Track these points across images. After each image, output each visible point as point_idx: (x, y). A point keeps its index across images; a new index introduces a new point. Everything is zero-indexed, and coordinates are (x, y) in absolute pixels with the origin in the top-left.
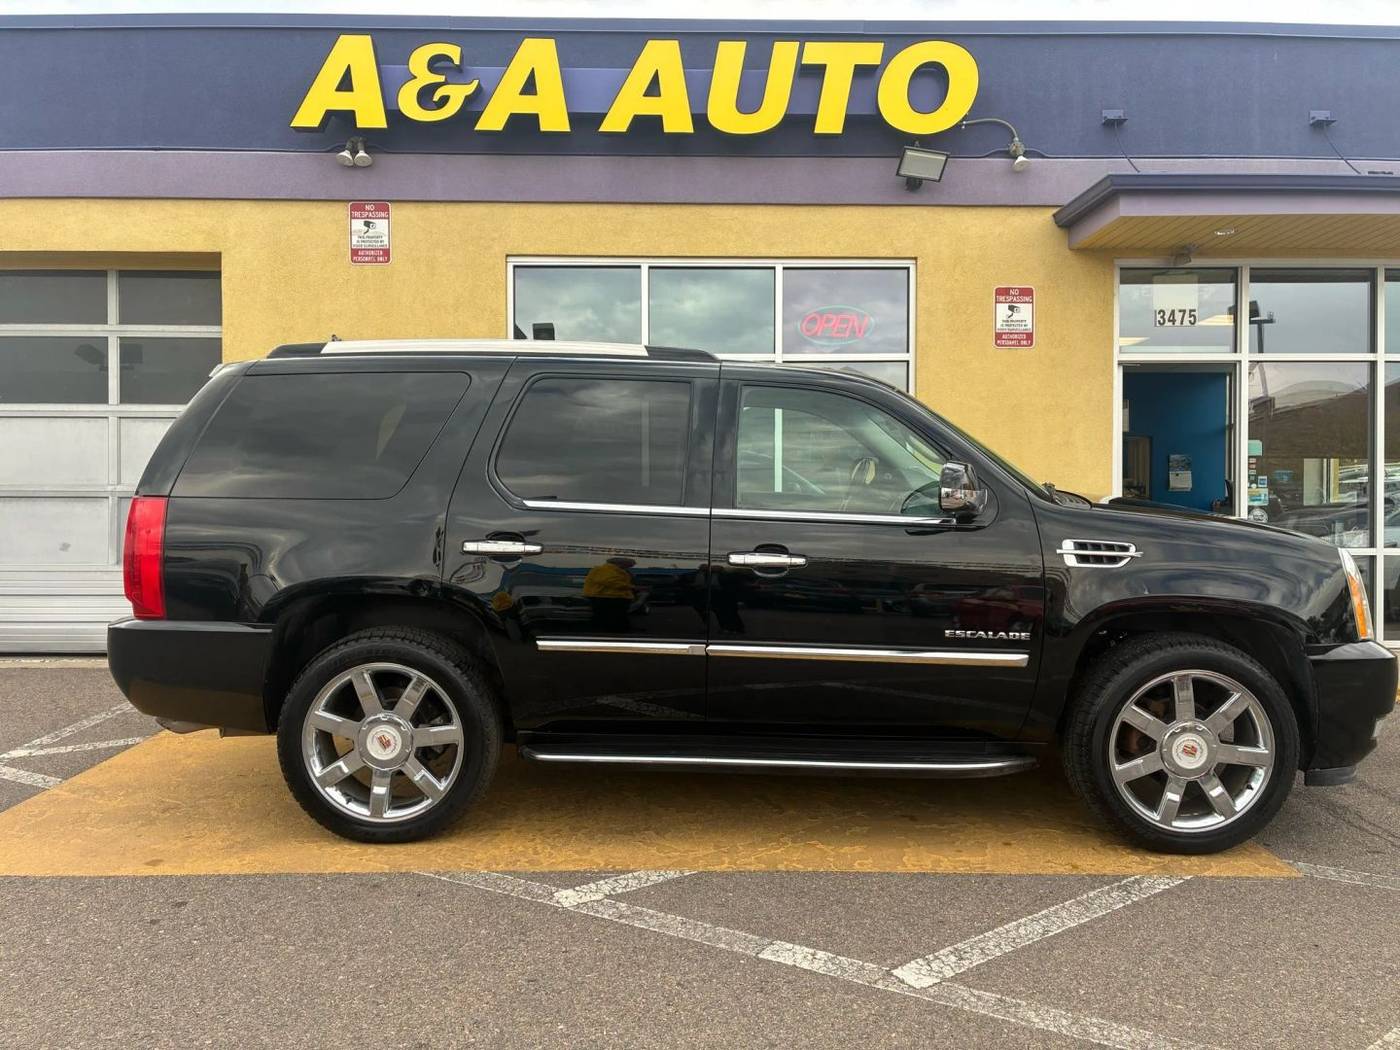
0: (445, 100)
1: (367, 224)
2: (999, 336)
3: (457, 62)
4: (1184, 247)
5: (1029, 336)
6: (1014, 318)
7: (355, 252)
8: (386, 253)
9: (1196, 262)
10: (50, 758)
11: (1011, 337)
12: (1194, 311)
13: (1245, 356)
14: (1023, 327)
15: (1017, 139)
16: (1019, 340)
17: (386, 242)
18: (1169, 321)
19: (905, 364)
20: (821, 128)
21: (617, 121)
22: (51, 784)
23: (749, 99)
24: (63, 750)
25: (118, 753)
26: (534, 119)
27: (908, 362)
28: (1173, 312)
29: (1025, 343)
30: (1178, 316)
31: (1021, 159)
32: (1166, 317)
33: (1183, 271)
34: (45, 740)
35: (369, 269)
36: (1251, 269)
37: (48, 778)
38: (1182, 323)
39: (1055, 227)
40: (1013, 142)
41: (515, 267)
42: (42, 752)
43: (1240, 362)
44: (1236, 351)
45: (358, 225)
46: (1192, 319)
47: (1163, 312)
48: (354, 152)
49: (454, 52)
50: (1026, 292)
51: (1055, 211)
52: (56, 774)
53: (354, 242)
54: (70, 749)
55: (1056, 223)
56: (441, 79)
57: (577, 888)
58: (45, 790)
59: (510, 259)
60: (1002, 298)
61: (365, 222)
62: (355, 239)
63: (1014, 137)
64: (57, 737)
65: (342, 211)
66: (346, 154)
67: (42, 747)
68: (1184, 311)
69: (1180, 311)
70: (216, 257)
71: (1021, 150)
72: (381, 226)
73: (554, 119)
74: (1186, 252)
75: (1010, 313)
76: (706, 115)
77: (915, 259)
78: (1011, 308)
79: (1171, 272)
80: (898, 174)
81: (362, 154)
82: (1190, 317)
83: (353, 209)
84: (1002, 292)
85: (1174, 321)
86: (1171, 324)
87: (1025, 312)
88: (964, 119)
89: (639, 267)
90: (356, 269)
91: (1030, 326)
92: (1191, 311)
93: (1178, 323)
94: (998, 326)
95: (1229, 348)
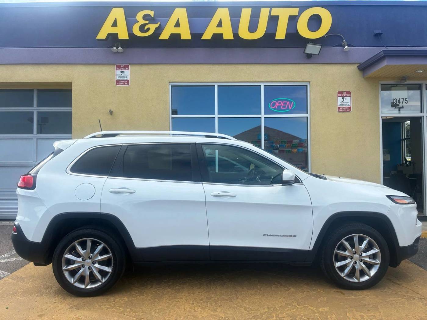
0: (148, 29)
1: (122, 72)
2: (339, 108)
3: (153, 16)
4: (403, 77)
5: (350, 108)
6: (344, 102)
7: (117, 82)
8: (128, 81)
9: (408, 82)
10: (6, 263)
11: (343, 108)
12: (407, 99)
13: (425, 114)
14: (347, 105)
15: (344, 40)
16: (346, 109)
17: (128, 78)
18: (398, 102)
19: (306, 118)
20: (277, 37)
21: (207, 36)
22: (6, 275)
23: (253, 28)
24: (12, 260)
26: (179, 35)
27: (307, 117)
28: (400, 99)
29: (348, 110)
30: (401, 101)
31: (346, 47)
32: (397, 101)
33: (402, 85)
34: (6, 255)
35: (122, 87)
36: (426, 84)
37: (5, 273)
38: (403, 103)
39: (358, 70)
41: (172, 86)
42: (4, 261)
43: (424, 116)
44: (421, 112)
45: (119, 72)
46: (406, 102)
47: (396, 99)
48: (117, 48)
49: (152, 13)
50: (348, 93)
51: (358, 65)
52: (8, 271)
53: (117, 78)
54: (14, 259)
55: (359, 69)
56: (147, 22)
58: (3, 278)
59: (170, 84)
60: (340, 95)
61: (121, 71)
62: (117, 77)
63: (343, 40)
65: (113, 68)
66: (115, 48)
67: (4, 258)
68: (403, 99)
70: (70, 84)
71: (346, 44)
72: (126, 72)
73: (186, 35)
75: (343, 100)
76: (238, 34)
77: (310, 82)
78: (343, 98)
79: (398, 85)
80: (304, 53)
81: (120, 48)
82: (406, 101)
83: (117, 67)
84: (339, 93)
85: (400, 102)
86: (399, 103)
87: (348, 100)
88: (326, 34)
89: (214, 86)
90: (118, 87)
91: (350, 105)
92: (406, 99)
93: (401, 103)
94: (339, 105)
95: (419, 111)
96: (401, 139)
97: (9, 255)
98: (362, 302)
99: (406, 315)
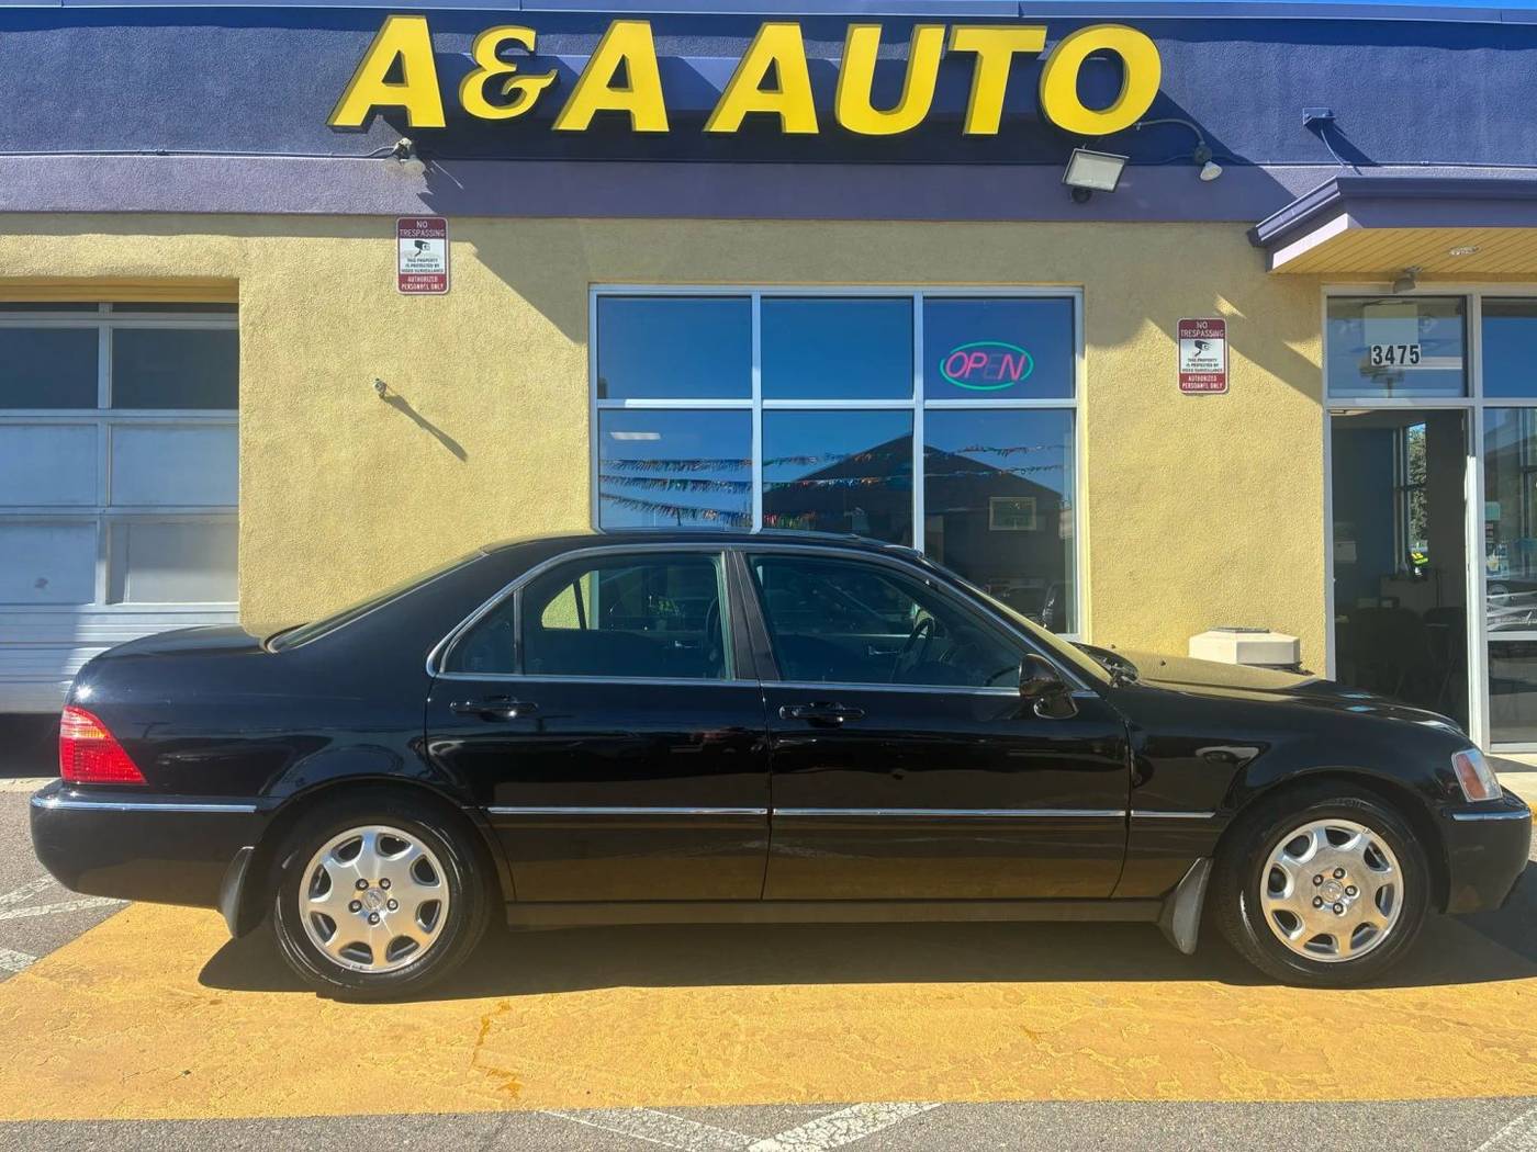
0: (517, 94)
1: (419, 245)
2: (1184, 378)
3: (531, 48)
4: (1405, 271)
5: (1221, 378)
6: (1201, 356)
7: (403, 279)
8: (442, 279)
9: (1421, 288)
10: (18, 923)
11: (1199, 379)
12: (1417, 347)
13: (1477, 402)
14: (1213, 368)
15: (1202, 143)
16: (1209, 383)
17: (442, 266)
18: (1387, 359)
19: (1070, 411)
20: (972, 128)
21: (726, 120)
22: (22, 964)
24: (37, 912)
25: (109, 916)
26: (626, 116)
27: (1074, 410)
28: (1391, 350)
29: (1215, 386)
30: (1397, 353)
31: (1211, 165)
32: (1383, 355)
33: (1400, 300)
34: (14, 896)
35: (421, 299)
36: (1482, 298)
37: (20, 956)
38: (1402, 362)
39: (1251, 246)
40: (1197, 145)
41: (598, 296)
42: (10, 916)
43: (1473, 408)
44: (1466, 395)
45: (408, 245)
46: (1414, 356)
47: (1380, 348)
48: (404, 158)
49: (527, 37)
50: (1216, 326)
51: (1250, 228)
52: (27, 947)
53: (403, 267)
54: (46, 909)
55: (1252, 242)
56: (512, 69)
57: (779, 1137)
58: (13, 974)
59: (593, 287)
60: (1186, 332)
61: (417, 242)
62: (404, 262)
63: (1199, 140)
64: (30, 892)
65: (388, 229)
67: (10, 907)
68: (1404, 348)
69: (1399, 347)
70: (233, 285)
71: (1209, 156)
72: (435, 247)
73: (651, 116)
74: (1408, 276)
75: (1197, 350)
77: (1082, 286)
78: (1199, 345)
79: (1386, 301)
80: (1063, 184)
81: (414, 160)
82: (1412, 353)
83: (404, 226)
84: (1185, 325)
85: (1392, 360)
86: (1389, 362)
87: (1215, 349)
88: (1140, 120)
89: (750, 297)
90: (405, 301)
91: (1221, 366)
92: (1412, 347)
93: (1397, 361)
94: (1184, 366)
95: (1457, 391)
96: (1395, 485)
97: (24, 894)
98: (1270, 1036)
99: (1419, 1079)
